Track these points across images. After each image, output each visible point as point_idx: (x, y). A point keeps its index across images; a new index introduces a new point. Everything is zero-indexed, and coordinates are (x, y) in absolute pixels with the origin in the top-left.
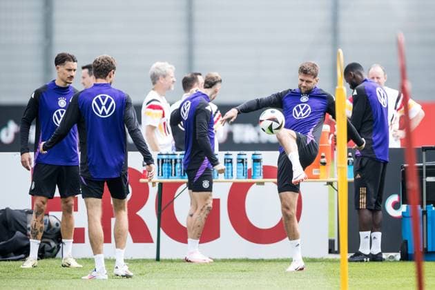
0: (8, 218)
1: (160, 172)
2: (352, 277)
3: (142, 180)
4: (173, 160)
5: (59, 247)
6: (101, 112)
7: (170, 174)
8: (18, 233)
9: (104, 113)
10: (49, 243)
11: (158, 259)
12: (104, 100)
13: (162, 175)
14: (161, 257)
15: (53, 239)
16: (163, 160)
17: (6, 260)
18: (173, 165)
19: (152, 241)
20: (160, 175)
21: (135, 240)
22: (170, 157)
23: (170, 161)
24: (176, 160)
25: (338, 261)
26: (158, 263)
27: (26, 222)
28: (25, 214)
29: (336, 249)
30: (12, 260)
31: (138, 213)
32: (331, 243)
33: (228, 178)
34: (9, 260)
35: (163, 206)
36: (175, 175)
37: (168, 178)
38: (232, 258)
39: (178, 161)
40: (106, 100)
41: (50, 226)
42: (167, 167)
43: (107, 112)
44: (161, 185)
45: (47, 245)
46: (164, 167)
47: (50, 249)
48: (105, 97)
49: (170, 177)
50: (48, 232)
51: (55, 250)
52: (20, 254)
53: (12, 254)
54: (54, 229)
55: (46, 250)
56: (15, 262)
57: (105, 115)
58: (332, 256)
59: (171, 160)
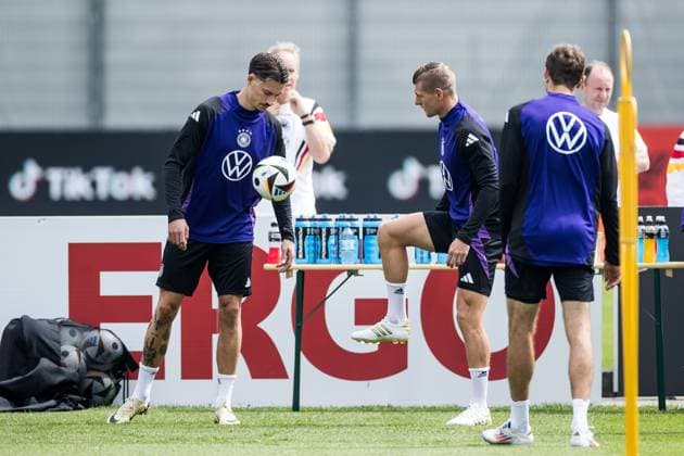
0: (26, 334)
1: (301, 251)
2: (644, 440)
3: (268, 266)
4: (324, 230)
5: (118, 387)
6: (560, 143)
7: (317, 255)
8: (45, 362)
9: (564, 146)
10: (100, 379)
11: (296, 407)
12: (567, 123)
13: (304, 257)
14: (302, 403)
15: (107, 373)
16: (305, 229)
17: (22, 411)
18: (324, 239)
19: (285, 376)
20: (301, 256)
21: (255, 375)
22: (318, 224)
23: (317, 231)
24: (328, 230)
25: (621, 411)
26: (296, 414)
27: (59, 343)
28: (56, 327)
29: (616, 389)
30: (34, 410)
31: (261, 325)
32: (607, 377)
33: (422, 262)
34: (28, 411)
35: (306, 312)
36: (327, 256)
37: (315, 262)
38: (429, 405)
39: (333, 231)
40: (571, 124)
41: (101, 348)
42: (312, 242)
43: (571, 144)
44: (301, 274)
45: (96, 383)
46: (306, 242)
47: (102, 389)
48: (570, 118)
49: (318, 260)
50: (99, 359)
51: (112, 392)
52: (48, 400)
53: (33, 399)
54: (109, 354)
55: (94, 391)
56: (38, 414)
57: (568, 150)
58: (609, 402)
59: (320, 229)
